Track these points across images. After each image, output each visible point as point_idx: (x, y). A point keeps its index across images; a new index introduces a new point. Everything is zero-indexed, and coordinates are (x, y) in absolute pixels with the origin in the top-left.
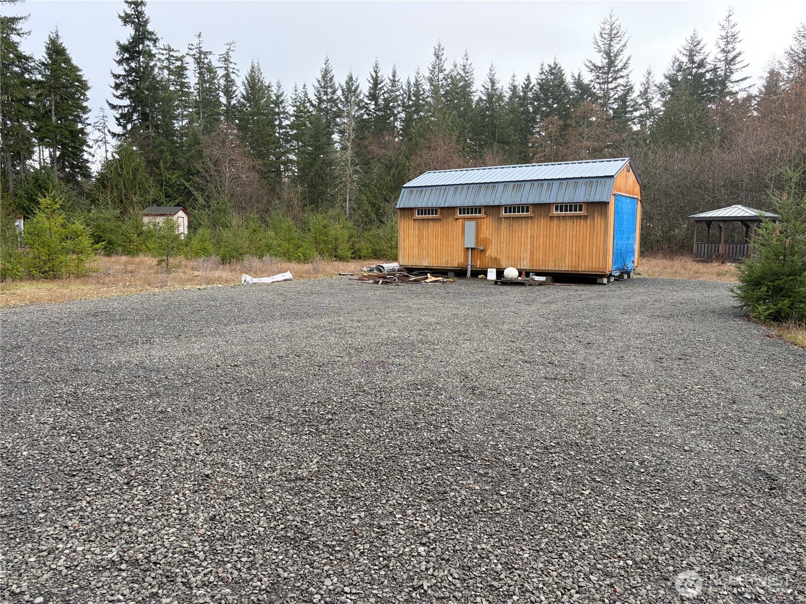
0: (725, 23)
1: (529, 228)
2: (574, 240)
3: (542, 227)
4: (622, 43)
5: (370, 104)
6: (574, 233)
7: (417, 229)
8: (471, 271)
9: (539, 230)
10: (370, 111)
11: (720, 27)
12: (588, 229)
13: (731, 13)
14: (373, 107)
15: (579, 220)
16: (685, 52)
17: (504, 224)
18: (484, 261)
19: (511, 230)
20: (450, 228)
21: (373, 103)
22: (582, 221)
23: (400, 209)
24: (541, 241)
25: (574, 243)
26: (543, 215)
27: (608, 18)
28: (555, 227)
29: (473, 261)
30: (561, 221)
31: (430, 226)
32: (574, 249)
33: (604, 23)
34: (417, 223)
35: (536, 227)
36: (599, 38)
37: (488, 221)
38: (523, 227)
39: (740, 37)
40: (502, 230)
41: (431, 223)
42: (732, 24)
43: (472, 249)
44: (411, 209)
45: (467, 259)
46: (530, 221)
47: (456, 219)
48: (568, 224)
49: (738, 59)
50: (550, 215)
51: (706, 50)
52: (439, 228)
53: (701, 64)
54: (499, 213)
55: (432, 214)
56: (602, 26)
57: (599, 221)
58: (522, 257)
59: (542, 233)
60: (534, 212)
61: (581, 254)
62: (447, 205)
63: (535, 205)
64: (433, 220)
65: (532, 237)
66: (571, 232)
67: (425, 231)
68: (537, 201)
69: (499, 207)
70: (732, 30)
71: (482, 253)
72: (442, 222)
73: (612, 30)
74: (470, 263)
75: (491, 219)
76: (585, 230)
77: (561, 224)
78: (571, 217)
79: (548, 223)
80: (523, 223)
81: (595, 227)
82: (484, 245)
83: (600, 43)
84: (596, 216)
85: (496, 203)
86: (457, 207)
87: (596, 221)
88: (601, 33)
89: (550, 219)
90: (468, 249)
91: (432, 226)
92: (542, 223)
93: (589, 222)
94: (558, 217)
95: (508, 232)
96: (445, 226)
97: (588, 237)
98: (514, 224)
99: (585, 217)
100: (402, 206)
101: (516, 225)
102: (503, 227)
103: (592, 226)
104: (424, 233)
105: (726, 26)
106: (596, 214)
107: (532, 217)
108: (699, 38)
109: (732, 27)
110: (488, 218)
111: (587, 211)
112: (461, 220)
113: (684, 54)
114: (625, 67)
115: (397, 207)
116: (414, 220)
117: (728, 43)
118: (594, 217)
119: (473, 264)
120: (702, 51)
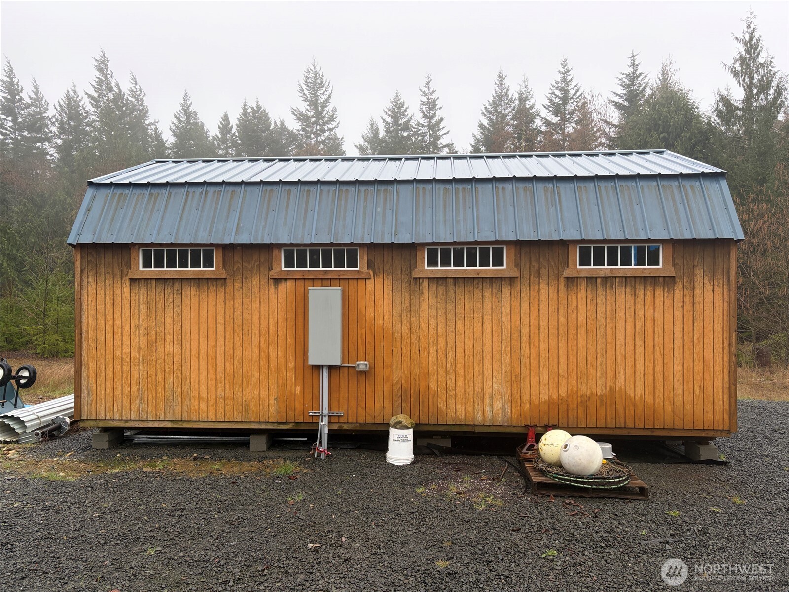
0: (425, 89)
1: (506, 309)
2: (639, 343)
3: (543, 306)
4: (327, 93)
5: (5, 119)
6: (639, 324)
7: (143, 308)
8: (329, 430)
9: (534, 313)
10: (6, 129)
11: (422, 93)
12: (678, 314)
13: (429, 80)
14: (11, 124)
15: (650, 289)
16: (390, 113)
17: (428, 299)
18: (370, 403)
19: (450, 315)
20: (256, 305)
21: (10, 118)
22: (659, 292)
23: (82, 247)
24: (543, 346)
25: (640, 350)
26: (544, 271)
27: (312, 67)
28: (582, 307)
29: (335, 404)
30: (601, 292)
31: (186, 301)
32: (640, 366)
33: (308, 72)
34: (143, 291)
35: (525, 306)
36: (304, 87)
37: (379, 286)
38: (488, 307)
39: (439, 104)
40: (424, 315)
41: (190, 292)
42: (431, 90)
43: (331, 367)
44: (122, 250)
45: (316, 399)
46: (506, 291)
47: (277, 281)
48: (621, 298)
49: (442, 126)
50: (567, 273)
51: (409, 113)
52: (220, 306)
53: (406, 127)
54: (412, 266)
55: (196, 264)
56: (306, 74)
57: (708, 294)
58: (488, 391)
59: (543, 324)
60: (518, 265)
61: (659, 377)
62: (244, 239)
63: (519, 245)
64: (198, 281)
65: (516, 336)
66: (630, 320)
67: (169, 314)
68: (528, 235)
69: (412, 247)
70: (431, 97)
71: (362, 379)
72: (229, 289)
73: (316, 80)
74: (325, 411)
75: (388, 283)
76: (668, 317)
77: (601, 300)
78: (628, 280)
79: (562, 295)
80: (487, 294)
81: (698, 307)
82: (370, 356)
83: (306, 92)
84: (699, 279)
85: (405, 239)
86: (279, 246)
87: (698, 291)
88: (306, 82)
89: (567, 286)
90: (319, 368)
91: (195, 301)
92: (544, 297)
93: (678, 294)
94: (591, 280)
95: (441, 320)
96: (238, 302)
97: (679, 335)
98: (460, 297)
99: (668, 281)
100: (87, 239)
101: (466, 300)
102: (424, 306)
103: (688, 307)
104: (169, 320)
105: (426, 92)
106: (699, 272)
107: (512, 280)
108: (402, 101)
109: (432, 94)
110: (379, 280)
111: (674, 265)
112: (290, 284)
113: (389, 115)
114: (332, 119)
115: (71, 240)
116: (132, 281)
117: (430, 109)
118: (693, 281)
119: (335, 412)
120: (406, 114)
